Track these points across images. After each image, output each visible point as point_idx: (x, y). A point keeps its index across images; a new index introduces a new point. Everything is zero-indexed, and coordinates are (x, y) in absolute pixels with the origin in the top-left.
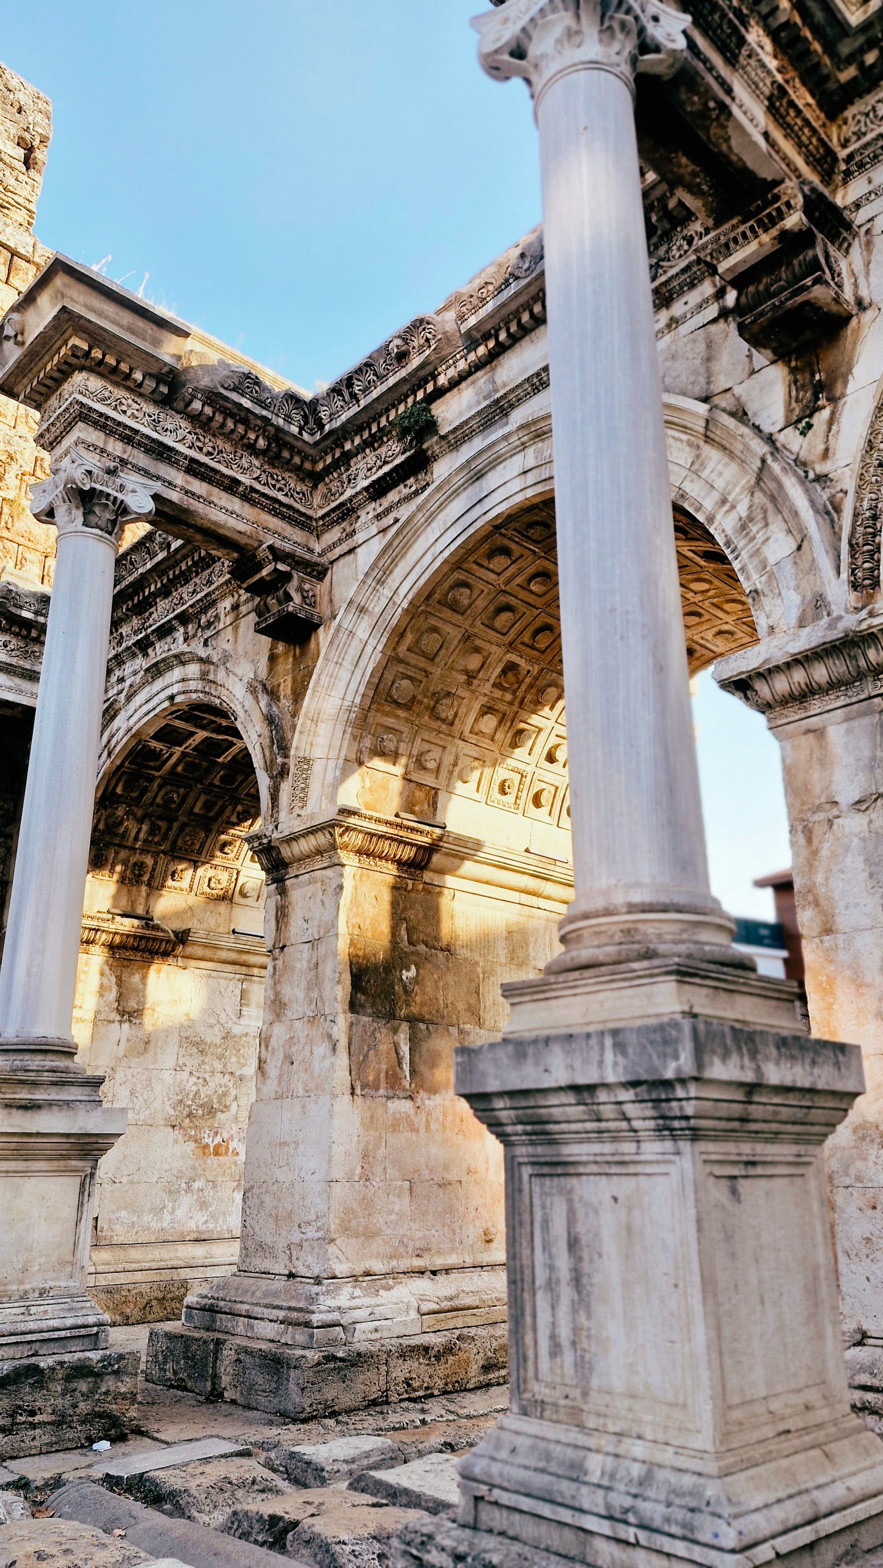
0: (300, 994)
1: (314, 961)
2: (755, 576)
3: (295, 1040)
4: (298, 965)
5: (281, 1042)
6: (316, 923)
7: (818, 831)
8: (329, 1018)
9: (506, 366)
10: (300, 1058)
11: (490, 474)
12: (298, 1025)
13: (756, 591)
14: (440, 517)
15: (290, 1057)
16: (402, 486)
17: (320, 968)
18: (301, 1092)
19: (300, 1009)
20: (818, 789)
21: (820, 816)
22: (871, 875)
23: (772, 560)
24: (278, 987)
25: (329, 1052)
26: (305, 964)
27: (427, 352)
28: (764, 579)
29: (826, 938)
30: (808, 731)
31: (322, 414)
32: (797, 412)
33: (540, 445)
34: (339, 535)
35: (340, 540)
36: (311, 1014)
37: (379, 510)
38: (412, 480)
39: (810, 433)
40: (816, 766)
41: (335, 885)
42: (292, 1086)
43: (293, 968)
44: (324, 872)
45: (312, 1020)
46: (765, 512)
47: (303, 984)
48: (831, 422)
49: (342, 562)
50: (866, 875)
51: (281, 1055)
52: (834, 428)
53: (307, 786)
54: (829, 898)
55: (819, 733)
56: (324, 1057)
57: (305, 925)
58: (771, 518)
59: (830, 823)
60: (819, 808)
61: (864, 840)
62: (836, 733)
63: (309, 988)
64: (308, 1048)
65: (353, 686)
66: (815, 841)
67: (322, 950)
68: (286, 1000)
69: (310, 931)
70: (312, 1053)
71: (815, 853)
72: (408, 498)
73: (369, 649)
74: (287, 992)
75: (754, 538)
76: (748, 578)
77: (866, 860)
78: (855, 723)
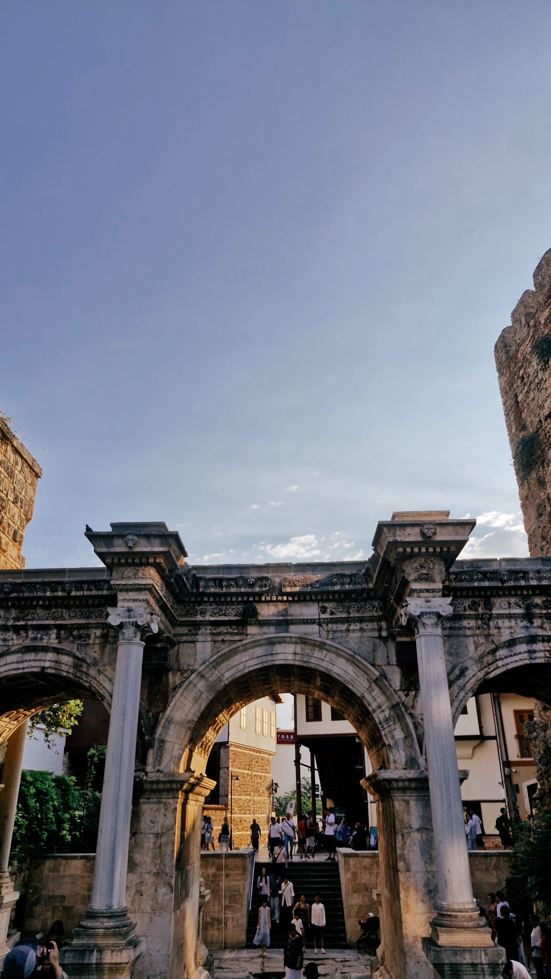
0: (149, 860)
1: (158, 844)
2: (390, 740)
3: (145, 883)
4: (146, 845)
5: (134, 883)
6: (160, 825)
7: (406, 836)
8: (169, 875)
9: (293, 608)
10: (148, 893)
11: (277, 645)
12: (147, 876)
13: (390, 745)
14: (249, 651)
15: (140, 892)
16: (228, 627)
17: (163, 849)
18: (149, 910)
19: (148, 868)
20: (406, 821)
21: (405, 831)
22: (422, 854)
23: (397, 737)
24: (132, 854)
25: (169, 892)
26: (152, 846)
27: (264, 589)
28: (393, 742)
29: (407, 873)
30: (404, 800)
31: (201, 584)
32: (404, 687)
33: (304, 646)
34: (187, 631)
35: (187, 635)
36: (156, 871)
37: (214, 631)
38: (235, 627)
39: (408, 697)
40: (406, 812)
41: (173, 808)
42: (143, 907)
43: (143, 847)
44: (168, 800)
45: (157, 874)
46: (394, 719)
47: (150, 854)
48: (415, 696)
49: (186, 644)
50: (420, 854)
51: (134, 891)
52: (416, 699)
53: (162, 754)
54: (408, 859)
55: (407, 802)
56: (166, 894)
57: (152, 825)
58: (396, 722)
59: (410, 834)
60: (406, 828)
61: (420, 842)
62: (412, 803)
63: (154, 857)
64: (153, 889)
65: (192, 711)
66: (405, 840)
67: (164, 840)
68: (137, 861)
69: (156, 828)
70: (156, 891)
71: (405, 843)
72: (232, 634)
73: (204, 696)
74: (138, 857)
75: (390, 726)
76: (387, 739)
77: (421, 850)
78: (419, 802)
